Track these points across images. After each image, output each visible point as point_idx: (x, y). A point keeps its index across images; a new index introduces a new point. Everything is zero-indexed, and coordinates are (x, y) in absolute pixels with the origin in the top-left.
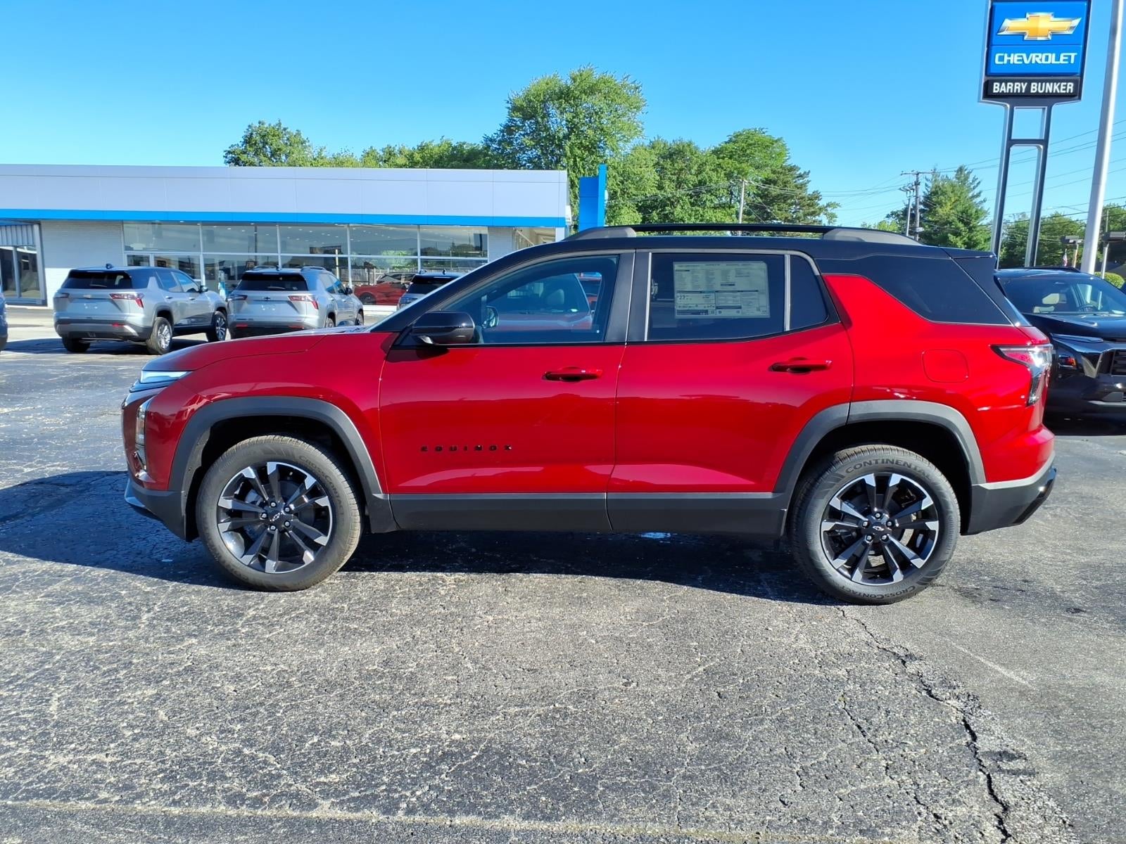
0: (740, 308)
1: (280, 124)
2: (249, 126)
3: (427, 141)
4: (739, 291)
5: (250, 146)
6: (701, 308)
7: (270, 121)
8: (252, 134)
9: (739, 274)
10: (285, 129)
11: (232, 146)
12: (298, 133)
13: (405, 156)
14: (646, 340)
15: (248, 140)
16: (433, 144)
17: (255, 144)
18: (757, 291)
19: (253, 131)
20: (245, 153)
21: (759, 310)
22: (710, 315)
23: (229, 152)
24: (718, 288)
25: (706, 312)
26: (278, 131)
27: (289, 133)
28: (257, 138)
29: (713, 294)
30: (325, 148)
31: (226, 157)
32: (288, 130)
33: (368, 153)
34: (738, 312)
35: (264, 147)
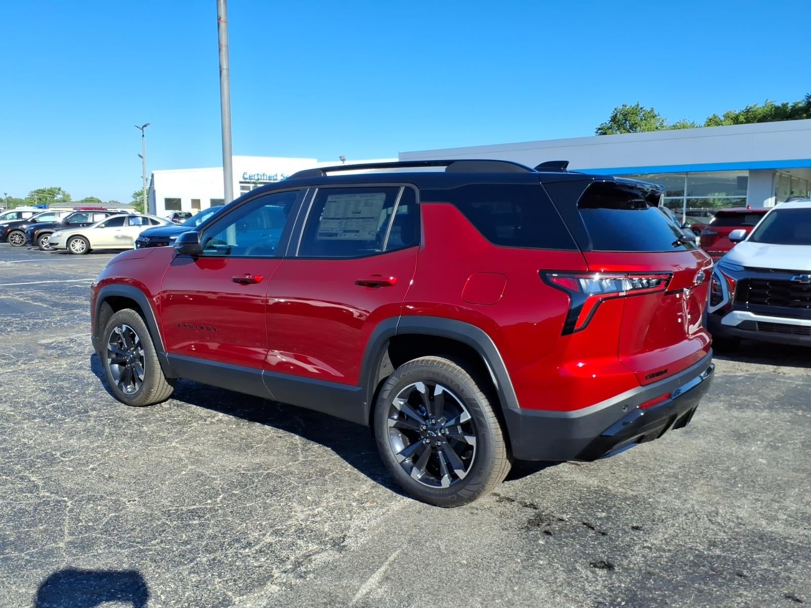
0: (358, 231)
1: (638, 105)
2: (615, 109)
3: (751, 105)
4: (362, 218)
5: (615, 123)
6: (334, 231)
7: (631, 104)
8: (616, 114)
9: (366, 204)
10: (641, 108)
11: (602, 124)
12: (652, 110)
13: (732, 119)
14: (297, 255)
15: (614, 119)
16: (757, 107)
17: (618, 122)
18: (373, 218)
19: (618, 112)
20: (611, 128)
21: (369, 233)
22: (339, 238)
23: (599, 129)
24: (350, 215)
25: (336, 235)
26: (635, 111)
27: (644, 111)
28: (620, 117)
29: (344, 221)
30: (666, 119)
31: (597, 133)
32: (644, 109)
33: (710, 120)
34: (356, 235)
35: (625, 123)
